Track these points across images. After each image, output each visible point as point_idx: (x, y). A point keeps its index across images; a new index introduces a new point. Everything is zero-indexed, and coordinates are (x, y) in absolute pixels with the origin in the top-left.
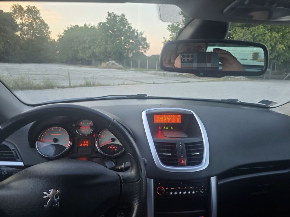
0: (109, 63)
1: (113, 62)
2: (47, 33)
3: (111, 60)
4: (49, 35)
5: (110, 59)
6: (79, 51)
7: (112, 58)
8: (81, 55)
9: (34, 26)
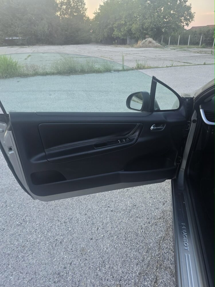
0: (146, 41)
1: (150, 39)
2: (83, 10)
3: (148, 38)
4: (85, 13)
5: (147, 36)
6: (114, 29)
7: (149, 35)
8: (116, 33)
9: (72, 4)
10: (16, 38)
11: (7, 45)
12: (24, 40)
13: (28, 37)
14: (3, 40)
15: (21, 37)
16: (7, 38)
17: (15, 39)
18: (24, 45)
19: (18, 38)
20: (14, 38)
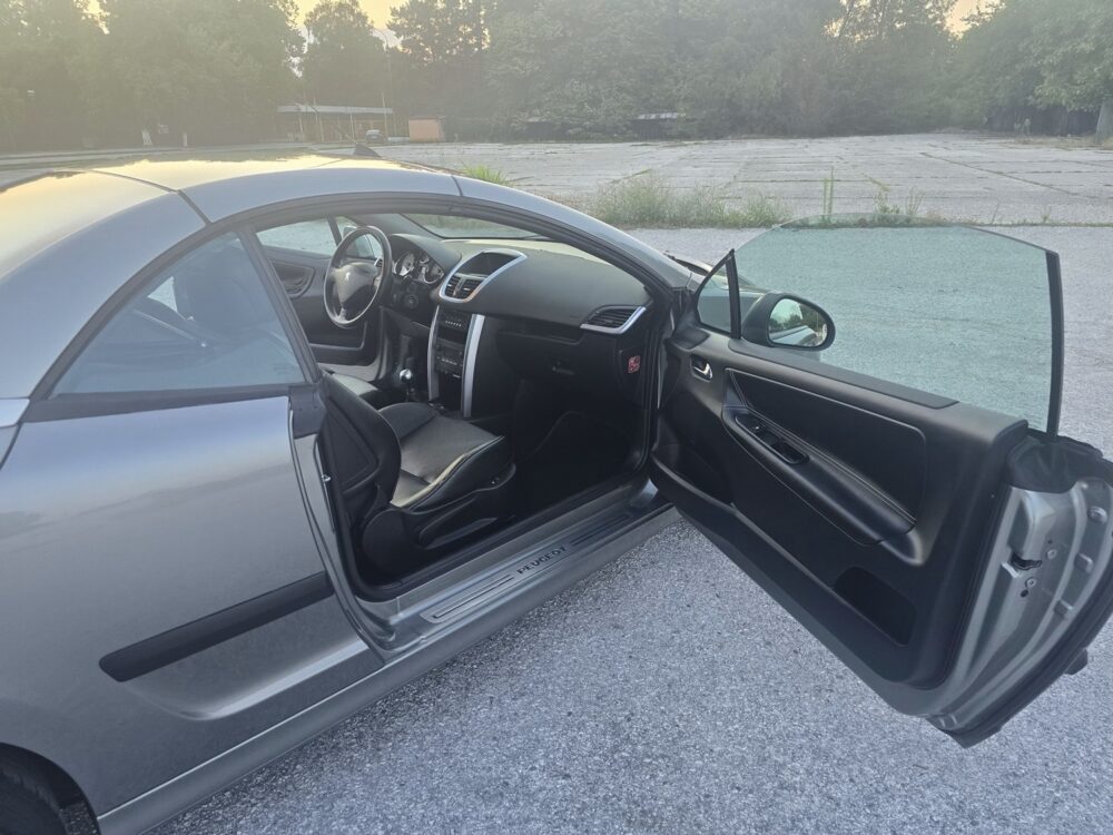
6: (1045, 74)
8: (1047, 90)
10: (669, 115)
11: (636, 136)
12: (694, 120)
13: (704, 112)
14: (628, 123)
15: (686, 111)
16: (642, 117)
17: (666, 119)
18: (688, 137)
19: (675, 116)
20: (663, 116)
